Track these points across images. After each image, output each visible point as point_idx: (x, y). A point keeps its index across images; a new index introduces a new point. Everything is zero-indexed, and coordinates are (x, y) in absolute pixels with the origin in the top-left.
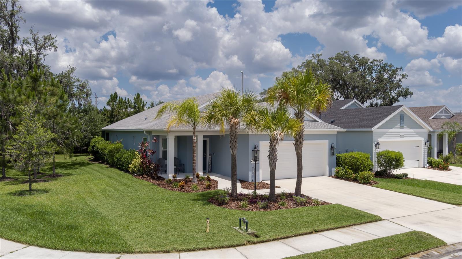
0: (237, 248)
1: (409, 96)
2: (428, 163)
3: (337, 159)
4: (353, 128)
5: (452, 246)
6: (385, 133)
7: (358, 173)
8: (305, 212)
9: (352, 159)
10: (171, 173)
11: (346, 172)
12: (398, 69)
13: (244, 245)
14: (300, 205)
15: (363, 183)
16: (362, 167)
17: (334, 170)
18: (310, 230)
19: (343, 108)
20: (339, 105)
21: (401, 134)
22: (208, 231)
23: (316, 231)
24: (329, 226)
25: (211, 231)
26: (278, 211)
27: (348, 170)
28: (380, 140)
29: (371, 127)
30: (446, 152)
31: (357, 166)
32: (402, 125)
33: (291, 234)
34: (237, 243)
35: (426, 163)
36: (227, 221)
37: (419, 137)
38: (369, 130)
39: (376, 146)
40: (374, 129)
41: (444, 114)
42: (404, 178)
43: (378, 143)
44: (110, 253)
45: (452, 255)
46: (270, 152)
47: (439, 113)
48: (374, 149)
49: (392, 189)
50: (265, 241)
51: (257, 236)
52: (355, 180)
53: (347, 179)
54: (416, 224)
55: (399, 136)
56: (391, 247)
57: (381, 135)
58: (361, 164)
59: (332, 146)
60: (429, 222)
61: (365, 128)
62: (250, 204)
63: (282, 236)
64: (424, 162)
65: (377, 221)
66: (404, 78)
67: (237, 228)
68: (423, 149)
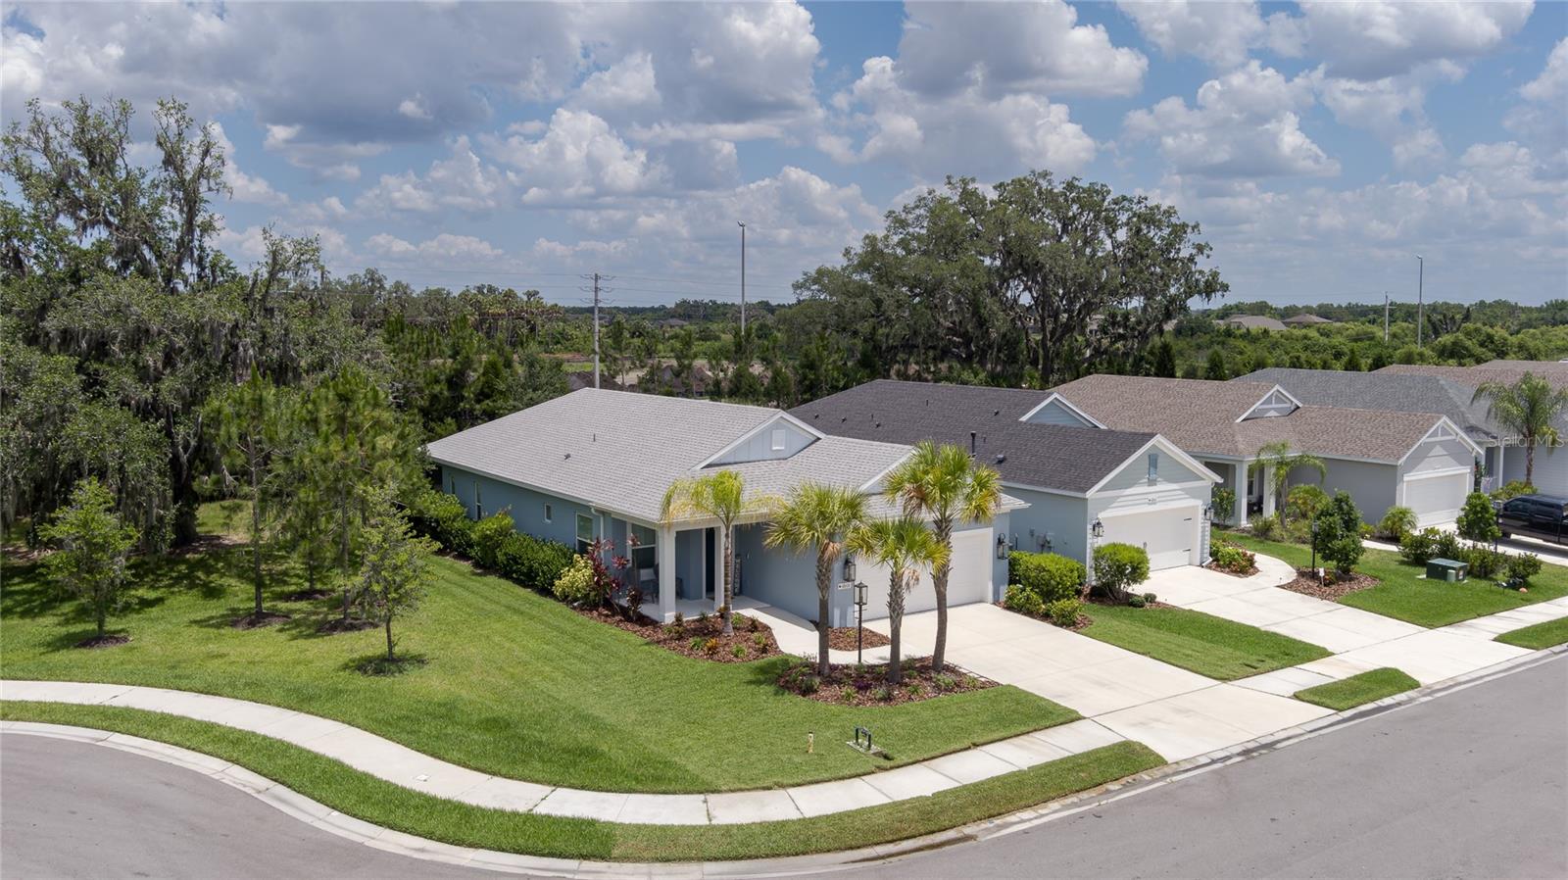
0: (863, 778)
1: (1219, 294)
2: (1211, 555)
3: (1010, 563)
4: (1045, 484)
5: (1175, 766)
6: (1114, 499)
7: (1053, 604)
8: (954, 708)
9: (1040, 572)
10: (670, 611)
11: (1028, 598)
12: (1187, 226)
13: (873, 773)
14: (946, 690)
15: (1061, 625)
16: (1061, 591)
17: (1004, 590)
18: (967, 743)
19: (1024, 419)
20: (1018, 407)
21: (1150, 497)
22: (811, 751)
23: (976, 745)
24: (996, 736)
25: (816, 751)
26: (909, 706)
27: (1034, 596)
28: (1101, 516)
29: (1084, 490)
30: (1270, 510)
31: (1050, 588)
32: (1153, 476)
33: (937, 753)
34: (862, 770)
35: (1205, 555)
36: (831, 731)
37: (1193, 500)
38: (1079, 495)
39: (1094, 529)
40: (1089, 494)
41: (1274, 406)
42: (1147, 605)
43: (1099, 524)
44: (688, 793)
45: (1168, 780)
46: (891, 596)
47: (1262, 404)
48: (1089, 536)
49: (1113, 642)
50: (902, 766)
51: (886, 757)
52: (1046, 617)
53: (1030, 613)
54: (1134, 725)
55: (1147, 501)
56: (1083, 771)
57: (1106, 504)
58: (1058, 584)
59: (999, 539)
60: (1158, 720)
61: (1070, 490)
62: (857, 692)
63: (926, 756)
64: (1202, 553)
65: (1072, 721)
66: (1202, 253)
67: (851, 743)
68: (1200, 525)
